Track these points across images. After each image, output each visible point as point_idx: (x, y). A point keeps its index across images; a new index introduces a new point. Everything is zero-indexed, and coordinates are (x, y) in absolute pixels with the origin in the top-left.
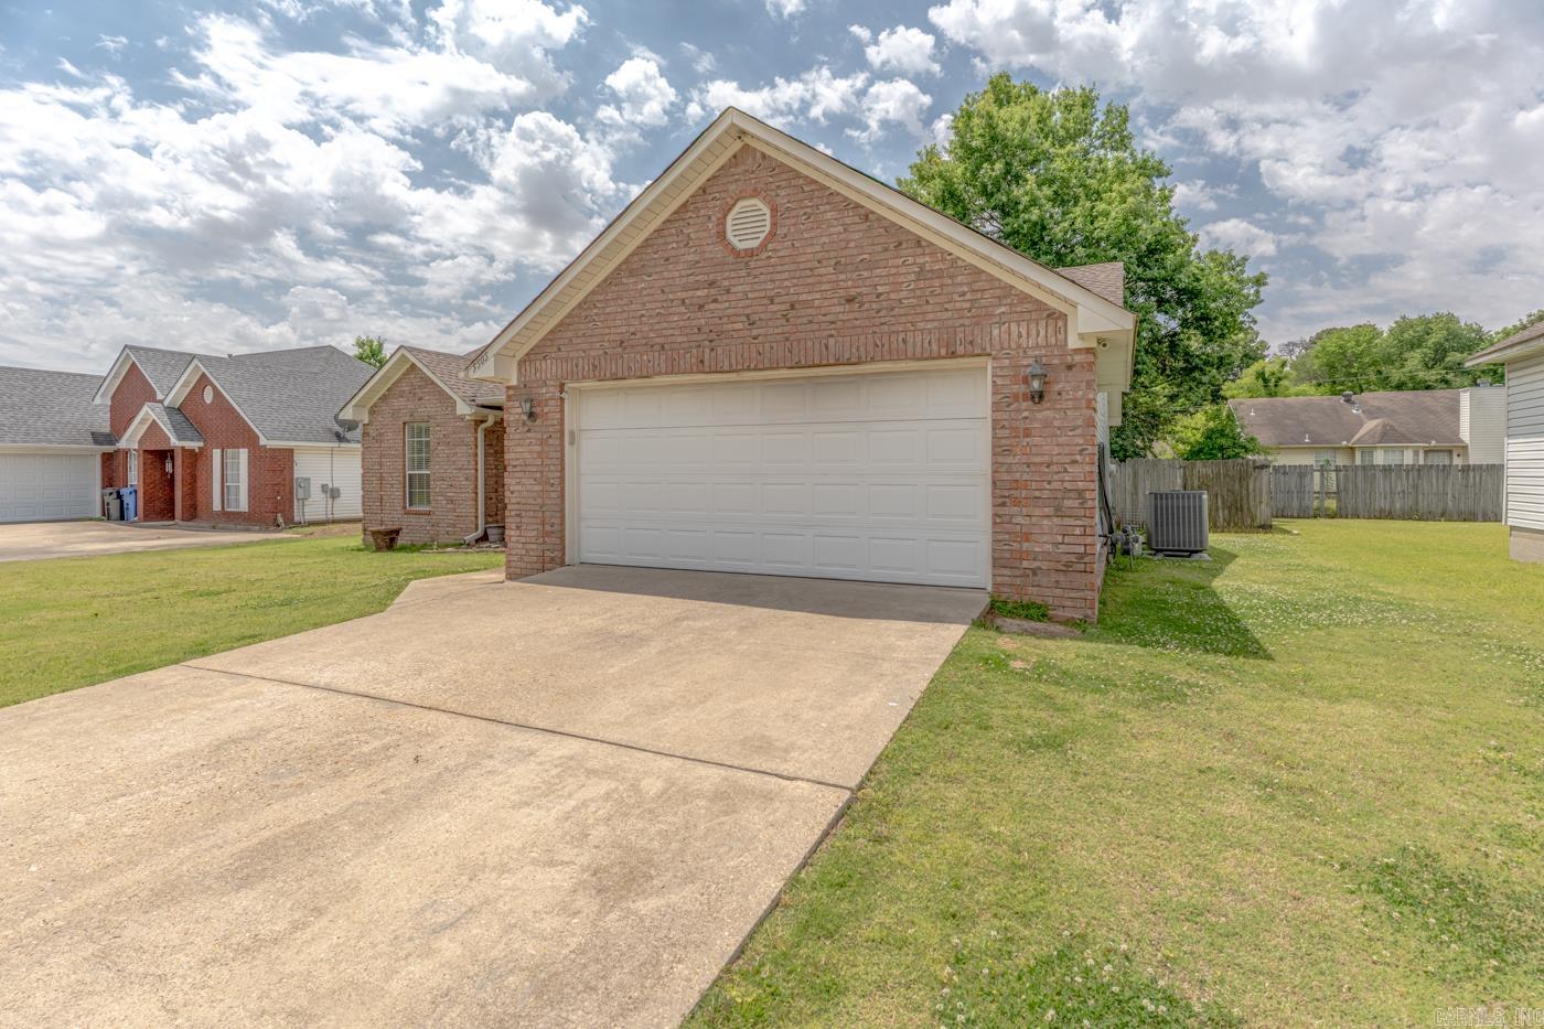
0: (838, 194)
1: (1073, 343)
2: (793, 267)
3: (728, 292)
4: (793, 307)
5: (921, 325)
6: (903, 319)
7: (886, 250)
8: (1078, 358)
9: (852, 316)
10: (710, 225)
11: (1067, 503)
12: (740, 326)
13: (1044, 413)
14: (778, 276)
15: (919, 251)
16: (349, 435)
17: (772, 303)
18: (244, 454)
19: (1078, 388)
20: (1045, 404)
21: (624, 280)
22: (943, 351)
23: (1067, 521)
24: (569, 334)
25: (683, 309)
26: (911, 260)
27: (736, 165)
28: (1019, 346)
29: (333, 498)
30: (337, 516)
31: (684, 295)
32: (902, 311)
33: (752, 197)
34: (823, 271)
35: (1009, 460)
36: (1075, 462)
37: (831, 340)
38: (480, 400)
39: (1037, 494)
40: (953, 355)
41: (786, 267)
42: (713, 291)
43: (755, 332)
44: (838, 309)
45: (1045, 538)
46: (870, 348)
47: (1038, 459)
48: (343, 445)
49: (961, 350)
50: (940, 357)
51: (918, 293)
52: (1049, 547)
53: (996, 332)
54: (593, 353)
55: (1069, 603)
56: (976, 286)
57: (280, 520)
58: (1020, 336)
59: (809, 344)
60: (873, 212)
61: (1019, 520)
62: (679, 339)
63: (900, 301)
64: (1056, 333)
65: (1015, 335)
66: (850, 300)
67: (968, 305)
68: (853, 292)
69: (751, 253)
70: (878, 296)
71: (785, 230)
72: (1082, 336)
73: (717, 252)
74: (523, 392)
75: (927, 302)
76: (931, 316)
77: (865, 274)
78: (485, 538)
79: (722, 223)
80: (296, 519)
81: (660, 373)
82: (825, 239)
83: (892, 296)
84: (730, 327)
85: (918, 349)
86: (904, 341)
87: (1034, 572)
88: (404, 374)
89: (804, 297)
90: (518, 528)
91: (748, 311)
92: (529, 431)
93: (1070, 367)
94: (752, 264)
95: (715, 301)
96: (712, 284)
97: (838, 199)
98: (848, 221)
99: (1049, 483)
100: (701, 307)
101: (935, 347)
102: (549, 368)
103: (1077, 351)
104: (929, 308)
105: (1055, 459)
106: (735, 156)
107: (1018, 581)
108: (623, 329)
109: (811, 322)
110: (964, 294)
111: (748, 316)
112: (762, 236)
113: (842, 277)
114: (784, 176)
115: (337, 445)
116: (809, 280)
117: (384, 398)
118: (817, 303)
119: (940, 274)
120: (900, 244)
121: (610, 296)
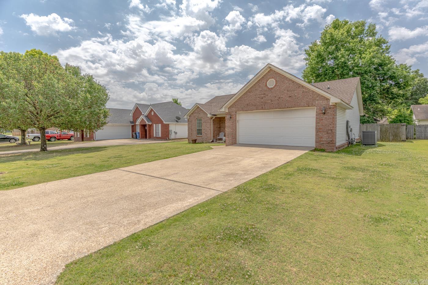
0: (288, 78)
1: (331, 104)
2: (279, 91)
3: (267, 95)
4: (279, 98)
5: (303, 101)
6: (300, 100)
7: (297, 88)
8: (331, 107)
9: (290, 100)
10: (264, 84)
11: (329, 132)
12: (269, 101)
13: (325, 116)
14: (277, 93)
15: (303, 88)
16: (179, 121)
17: (275, 97)
18: (160, 125)
19: (331, 112)
20: (325, 115)
21: (248, 93)
22: (307, 106)
23: (329, 135)
24: (237, 103)
25: (259, 98)
26: (301, 90)
27: (269, 73)
28: (321, 104)
29: (176, 134)
30: (177, 138)
31: (259, 96)
32: (300, 99)
33: (272, 78)
34: (285, 92)
35: (319, 124)
36: (331, 125)
37: (286, 104)
38: (212, 114)
39: (324, 130)
40: (309, 106)
41: (278, 91)
42: (265, 95)
43: (272, 103)
44: (288, 98)
45: (325, 138)
46: (294, 105)
47: (324, 124)
48: (178, 123)
49: (310, 105)
50: (306, 107)
51: (303, 95)
52: (325, 139)
53: (317, 102)
54: (242, 106)
55: (329, 149)
56: (313, 94)
57: (167, 139)
58: (321, 103)
59: (282, 104)
60: (294, 81)
61: (321, 135)
62: (258, 104)
63: (299, 97)
64: (328, 102)
65: (320, 103)
66: (290, 97)
67: (312, 97)
68: (290, 95)
69: (272, 88)
70: (295, 96)
71: (278, 84)
72: (332, 103)
73: (265, 88)
74: (229, 113)
75: (304, 97)
76: (305, 99)
77: (293, 92)
78: (213, 141)
79: (266, 83)
80: (170, 138)
81: (255, 110)
82: (285, 86)
83: (298, 96)
84: (268, 102)
85: (302, 105)
86: (300, 104)
87: (323, 144)
88: (196, 109)
89: (281, 96)
90: (228, 137)
91: (271, 99)
92: (230, 120)
93: (330, 108)
94: (272, 91)
95: (265, 97)
96: (264, 94)
97: (288, 79)
98: (290, 83)
99: (326, 128)
100: (262, 98)
101: (305, 105)
102: (234, 109)
103: (331, 105)
104: (304, 98)
105: (327, 124)
106: (269, 71)
107: (320, 145)
108: (248, 102)
109: (283, 101)
110: (311, 95)
111: (271, 100)
112: (274, 85)
113: (289, 93)
114: (278, 75)
115: (176, 123)
116: (282, 93)
117: (192, 114)
118: (284, 97)
119: (306, 92)
120: (299, 87)
121: (245, 96)
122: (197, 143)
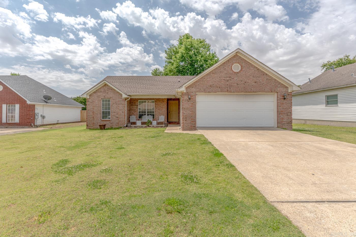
0: (253, 65)
1: (289, 91)
2: (245, 76)
3: (233, 79)
4: (245, 82)
5: (267, 87)
6: (264, 86)
7: (261, 75)
8: (290, 93)
9: (256, 85)
10: (230, 67)
11: (289, 114)
12: (235, 85)
13: (285, 101)
14: (243, 77)
15: (267, 76)
16: (48, 101)
17: (242, 81)
18: (17, 106)
19: (290, 98)
20: (286, 100)
21: (211, 75)
22: (270, 91)
23: (288, 116)
24: (198, 83)
25: (224, 81)
26: (265, 77)
27: (235, 57)
28: (282, 91)
29: (43, 118)
30: (45, 123)
31: (224, 78)
32: (264, 85)
33: (237, 63)
34: (251, 77)
35: (280, 108)
36: (290, 108)
37: (252, 88)
38: (128, 94)
39: (284, 113)
40: (272, 92)
41: (244, 76)
42: (230, 78)
43: (238, 86)
44: (254, 83)
45: (286, 119)
46: (259, 90)
47: (284, 108)
48: (47, 104)
49: (273, 91)
50: (270, 92)
51: (267, 82)
52: (286, 120)
53: (278, 89)
54: (204, 87)
55: (289, 128)
56: (276, 82)
57: (32, 125)
58: (282, 90)
59: (248, 89)
60: (259, 69)
61: (282, 116)
62: (223, 86)
63: (264, 83)
64: (287, 89)
65: (281, 90)
66: (255, 82)
67: (274, 85)
68: (256, 81)
69: (238, 73)
70: (260, 82)
71: (244, 70)
73: (231, 72)
74: (187, 94)
75: (268, 84)
76: (268, 86)
77: (258, 78)
78: (127, 126)
79: (231, 67)
81: (219, 92)
82: (251, 72)
83: (262, 82)
84: (233, 85)
85: (267, 91)
86: (264, 89)
87: (284, 124)
88: (102, 87)
89: (247, 81)
90: (186, 121)
91: (237, 82)
92: (188, 101)
93: (289, 95)
94: (238, 75)
95: (231, 80)
96: (230, 77)
97: (253, 66)
98: (255, 70)
99: (286, 111)
100: (228, 81)
101: (269, 91)
102: (193, 90)
103: (290, 92)
104: (268, 85)
105: (287, 108)
106: (234, 56)
107: (282, 125)
108: (211, 84)
109: (249, 85)
110: (273, 83)
111: (237, 83)
112: (239, 70)
113: (254, 78)
114: (244, 61)
115: (45, 104)
116: (248, 78)
117: (95, 92)
118: (250, 82)
119: (270, 80)
120: (264, 74)
121: (208, 77)
122: (107, 129)
